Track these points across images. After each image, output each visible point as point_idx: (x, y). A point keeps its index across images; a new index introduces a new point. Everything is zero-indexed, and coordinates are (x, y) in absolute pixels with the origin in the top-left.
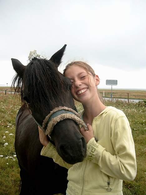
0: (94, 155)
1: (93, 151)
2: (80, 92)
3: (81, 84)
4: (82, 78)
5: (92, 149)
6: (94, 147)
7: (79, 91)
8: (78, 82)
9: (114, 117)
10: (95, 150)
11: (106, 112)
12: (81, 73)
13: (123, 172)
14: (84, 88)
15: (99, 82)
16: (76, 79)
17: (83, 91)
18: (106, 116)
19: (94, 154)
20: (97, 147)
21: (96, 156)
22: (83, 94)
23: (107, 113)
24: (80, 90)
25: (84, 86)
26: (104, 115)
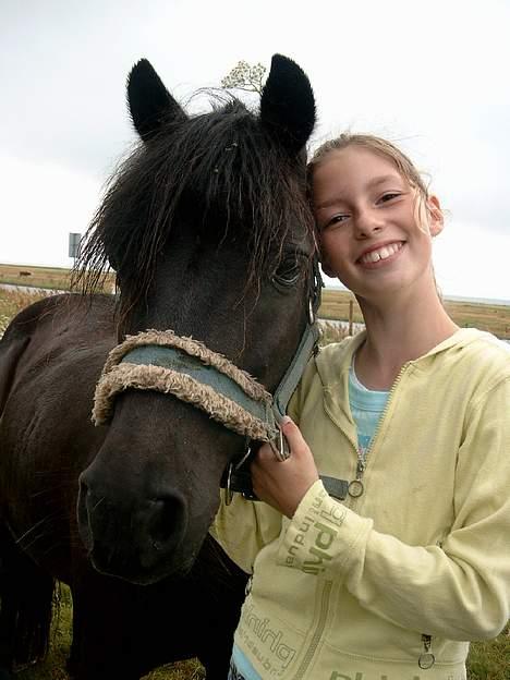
0: (329, 558)
1: (325, 541)
2: (376, 256)
3: (381, 223)
4: (385, 200)
5: (320, 536)
6: (324, 522)
7: (369, 251)
8: (371, 217)
9: (493, 370)
10: (331, 539)
11: (458, 347)
12: (382, 181)
13: (469, 606)
14: (392, 243)
15: (442, 224)
16: (363, 203)
17: (385, 253)
18: (457, 363)
19: (329, 552)
20: (340, 522)
21: (338, 560)
22: (387, 264)
23: (461, 352)
24: (378, 248)
25: (391, 234)
26: (450, 358)
